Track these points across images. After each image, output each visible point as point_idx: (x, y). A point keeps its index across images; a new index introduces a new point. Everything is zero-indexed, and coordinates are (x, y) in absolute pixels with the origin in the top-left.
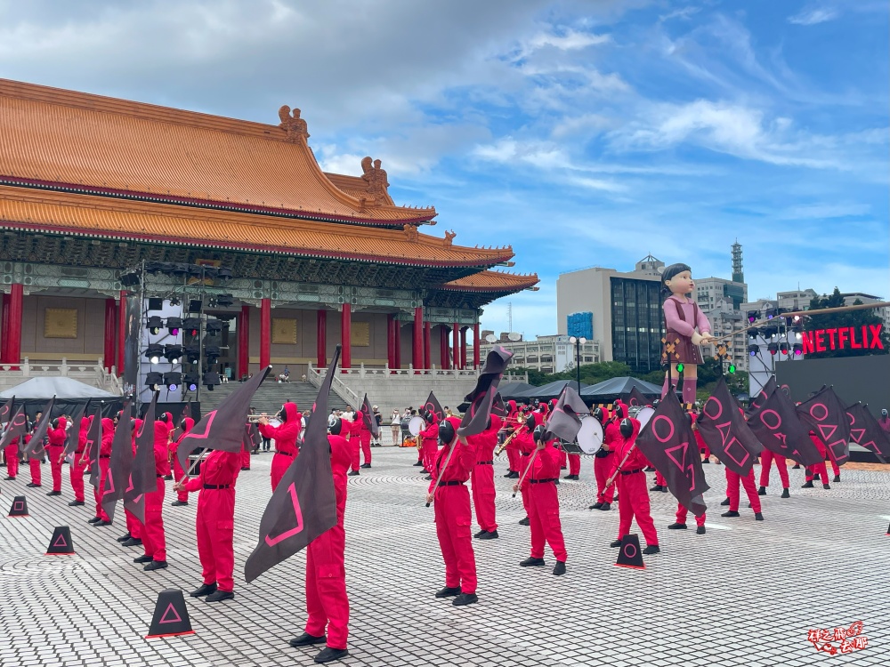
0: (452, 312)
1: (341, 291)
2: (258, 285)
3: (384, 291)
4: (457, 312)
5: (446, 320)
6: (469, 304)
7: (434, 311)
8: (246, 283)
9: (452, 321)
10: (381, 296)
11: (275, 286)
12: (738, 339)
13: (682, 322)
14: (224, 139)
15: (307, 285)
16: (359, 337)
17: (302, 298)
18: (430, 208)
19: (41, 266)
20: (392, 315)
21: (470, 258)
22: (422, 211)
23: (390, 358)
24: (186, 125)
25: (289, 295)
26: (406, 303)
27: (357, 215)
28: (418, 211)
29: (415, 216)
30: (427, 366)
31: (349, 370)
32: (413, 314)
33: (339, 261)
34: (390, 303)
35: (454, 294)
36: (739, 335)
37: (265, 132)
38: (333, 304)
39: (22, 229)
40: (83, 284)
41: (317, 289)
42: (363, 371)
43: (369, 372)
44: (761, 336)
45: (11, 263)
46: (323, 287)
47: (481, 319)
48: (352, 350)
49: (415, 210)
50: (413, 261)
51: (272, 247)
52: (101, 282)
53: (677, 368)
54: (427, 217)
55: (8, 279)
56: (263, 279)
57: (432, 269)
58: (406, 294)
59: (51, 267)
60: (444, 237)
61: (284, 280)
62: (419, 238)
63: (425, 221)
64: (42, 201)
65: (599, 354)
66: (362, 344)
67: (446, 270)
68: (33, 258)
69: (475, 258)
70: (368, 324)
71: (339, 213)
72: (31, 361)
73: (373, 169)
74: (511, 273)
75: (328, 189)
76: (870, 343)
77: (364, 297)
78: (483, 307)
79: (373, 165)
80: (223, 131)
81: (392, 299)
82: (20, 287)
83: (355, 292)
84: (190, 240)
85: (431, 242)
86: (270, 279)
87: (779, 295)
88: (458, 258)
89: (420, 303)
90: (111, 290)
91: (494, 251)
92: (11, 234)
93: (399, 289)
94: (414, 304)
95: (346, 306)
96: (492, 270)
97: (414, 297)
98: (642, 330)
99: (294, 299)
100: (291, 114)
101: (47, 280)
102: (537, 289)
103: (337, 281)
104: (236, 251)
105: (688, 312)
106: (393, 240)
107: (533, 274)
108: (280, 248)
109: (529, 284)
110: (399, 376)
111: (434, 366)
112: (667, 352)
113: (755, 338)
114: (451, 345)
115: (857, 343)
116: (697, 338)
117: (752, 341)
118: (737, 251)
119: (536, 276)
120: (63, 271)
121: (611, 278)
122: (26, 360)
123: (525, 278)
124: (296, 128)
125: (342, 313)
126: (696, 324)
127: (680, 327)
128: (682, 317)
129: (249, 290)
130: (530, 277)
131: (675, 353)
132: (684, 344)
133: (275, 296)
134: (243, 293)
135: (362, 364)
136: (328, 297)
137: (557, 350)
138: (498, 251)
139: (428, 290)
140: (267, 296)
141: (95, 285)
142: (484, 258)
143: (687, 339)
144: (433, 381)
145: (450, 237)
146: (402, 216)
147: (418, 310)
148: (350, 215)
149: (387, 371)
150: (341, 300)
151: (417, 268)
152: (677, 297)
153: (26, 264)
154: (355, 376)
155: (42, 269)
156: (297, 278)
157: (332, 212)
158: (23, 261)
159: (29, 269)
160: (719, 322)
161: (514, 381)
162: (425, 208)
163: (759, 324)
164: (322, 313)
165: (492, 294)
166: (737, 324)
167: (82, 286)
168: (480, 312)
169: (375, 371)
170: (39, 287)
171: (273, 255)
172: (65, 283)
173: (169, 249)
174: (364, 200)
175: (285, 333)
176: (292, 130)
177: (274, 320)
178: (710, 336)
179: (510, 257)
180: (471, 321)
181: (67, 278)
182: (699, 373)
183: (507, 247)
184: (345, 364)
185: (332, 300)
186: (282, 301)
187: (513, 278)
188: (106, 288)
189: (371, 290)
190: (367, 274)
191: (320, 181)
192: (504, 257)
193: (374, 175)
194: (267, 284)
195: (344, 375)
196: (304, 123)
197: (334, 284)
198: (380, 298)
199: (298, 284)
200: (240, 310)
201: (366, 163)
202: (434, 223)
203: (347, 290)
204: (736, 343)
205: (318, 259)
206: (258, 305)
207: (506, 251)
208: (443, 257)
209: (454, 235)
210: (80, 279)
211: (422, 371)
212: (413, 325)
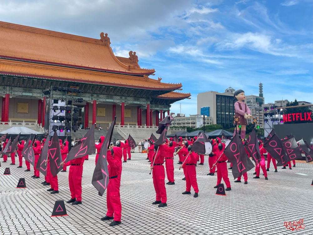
0: (160, 106)
1: (121, 98)
2: (92, 96)
3: (136, 98)
4: (162, 106)
5: (158, 109)
6: (166, 103)
7: (154, 106)
8: (88, 95)
9: (160, 109)
10: (135, 100)
11: (98, 96)
12: (261, 117)
13: (241, 110)
14: (80, 44)
15: (109, 96)
16: (127, 114)
17: (108, 100)
18: (153, 69)
19: (16, 88)
20: (139, 107)
21: (167, 87)
22: (150, 70)
23: (138, 122)
24: (67, 39)
25: (103, 99)
26: (144, 103)
27: (127, 71)
28: (149, 70)
29: (148, 72)
30: (151, 125)
31: (124, 126)
32: (146, 106)
33: (121, 88)
34: (138, 103)
35: (161, 100)
36: (261, 116)
37: (95, 42)
38: (118, 103)
39: (9, 75)
40: (31, 94)
41: (113, 97)
42: (128, 126)
43: (130, 127)
44: (269, 116)
45: (5, 87)
46: (115, 97)
47: (170, 108)
48: (125, 119)
49: (148, 70)
50: (147, 88)
51: (97, 82)
52: (37, 94)
53: (239, 126)
54: (152, 72)
55: (4, 92)
56: (94, 93)
57: (153, 91)
58: (144, 100)
59: (20, 88)
60: (158, 79)
61: (101, 94)
62: (149, 80)
63: (151, 74)
64: (16, 65)
65: (212, 121)
66: (128, 117)
67: (158, 91)
68: (13, 85)
69: (169, 87)
70: (130, 110)
71: (121, 71)
72: (12, 121)
73: (133, 55)
74: (181, 93)
75: (117, 62)
76: (307, 119)
77: (129, 100)
78: (171, 105)
79: (133, 54)
80: (80, 41)
81: (139, 101)
82: (8, 95)
83: (126, 98)
84: (68, 79)
85: (153, 81)
86: (96, 94)
87: (275, 101)
88: (162, 87)
89: (149, 103)
90: (40, 97)
91: (175, 85)
92: (6, 76)
93: (141, 97)
94: (147, 103)
95: (123, 104)
96: (175, 91)
97: (147, 101)
98: (227, 113)
99: (105, 101)
100: (104, 35)
101: (18, 93)
102: (190, 98)
103: (120, 94)
104: (84, 84)
105: (243, 107)
106: (140, 80)
107: (189, 93)
108: (100, 83)
109: (187, 96)
110: (141, 128)
111: (153, 125)
112: (235, 121)
113: (266, 116)
114: (160, 118)
115: (303, 118)
116: (246, 116)
117: (266, 118)
118: (261, 86)
119: (190, 94)
120: (24, 90)
121: (216, 95)
122: (11, 121)
123: (186, 94)
124: (106, 40)
125: (122, 106)
126: (246, 111)
127: (240, 112)
128: (241, 109)
129: (89, 97)
130: (188, 94)
131: (238, 121)
132: (241, 118)
133: (98, 99)
134: (87, 98)
135: (128, 124)
136: (117, 100)
137: (197, 120)
138: (177, 85)
139: (152, 98)
140: (95, 99)
141: (35, 95)
142: (172, 87)
143: (242, 116)
144: (153, 130)
145: (160, 80)
146: (143, 72)
147: (148, 105)
148: (124, 71)
149: (137, 126)
150: (121, 101)
151: (148, 90)
152: (239, 101)
153: (11, 87)
154: (126, 128)
155: (16, 89)
156: (106, 93)
157: (118, 70)
158: (10, 86)
159: (12, 89)
160: (254, 111)
161: (182, 131)
162: (151, 69)
163: (268, 111)
164: (114, 106)
165: (174, 100)
166: (261, 112)
167: (30, 95)
168: (170, 106)
169: (133, 126)
170: (15, 95)
171: (97, 85)
172: (24, 94)
173: (61, 82)
174: (130, 66)
175: (101, 113)
176: (105, 41)
177: (97, 108)
178: (251, 115)
179: (181, 87)
180: (167, 109)
181: (25, 92)
182: (247, 129)
183: (180, 84)
184: (122, 124)
185: (118, 101)
186: (100, 101)
187: (182, 94)
188: (38, 96)
189: (132, 98)
190: (130, 92)
191: (114, 59)
192: (178, 87)
193: (133, 57)
194: (95, 95)
195: (122, 128)
196: (109, 39)
197: (119, 96)
198: (135, 101)
199: (106, 96)
200: (86, 104)
201: (131, 53)
202: (154, 75)
203: (123, 98)
204: (260, 118)
205: (113, 87)
206: (92, 103)
207: (180, 85)
208: (157, 86)
209: (161, 79)
210: (30, 92)
211: (149, 127)
212: (146, 111)
